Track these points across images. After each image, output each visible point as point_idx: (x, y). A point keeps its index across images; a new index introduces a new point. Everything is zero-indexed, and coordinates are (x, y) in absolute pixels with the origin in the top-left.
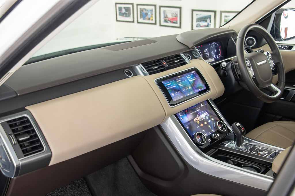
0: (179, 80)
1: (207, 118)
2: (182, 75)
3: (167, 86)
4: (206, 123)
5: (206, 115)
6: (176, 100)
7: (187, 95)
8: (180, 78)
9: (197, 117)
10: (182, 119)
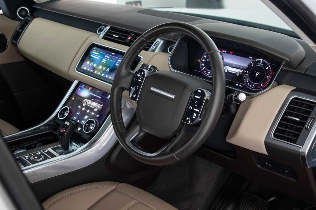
0: (108, 56)
1: (96, 110)
2: (117, 54)
3: (94, 54)
4: (88, 111)
5: (98, 107)
6: (85, 68)
7: (98, 73)
8: (113, 55)
9: (90, 101)
10: (80, 89)
